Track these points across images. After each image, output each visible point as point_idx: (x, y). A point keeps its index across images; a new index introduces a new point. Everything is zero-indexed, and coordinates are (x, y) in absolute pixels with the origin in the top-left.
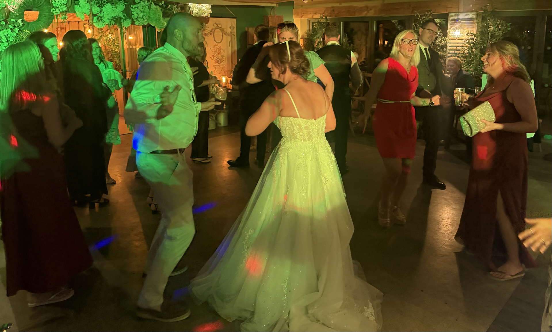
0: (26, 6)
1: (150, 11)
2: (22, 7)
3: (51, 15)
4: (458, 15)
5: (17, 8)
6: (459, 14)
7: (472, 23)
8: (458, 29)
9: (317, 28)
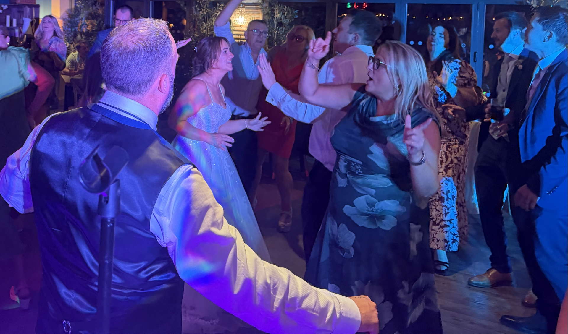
7: (257, 9)
8: (242, 15)
9: (80, 7)
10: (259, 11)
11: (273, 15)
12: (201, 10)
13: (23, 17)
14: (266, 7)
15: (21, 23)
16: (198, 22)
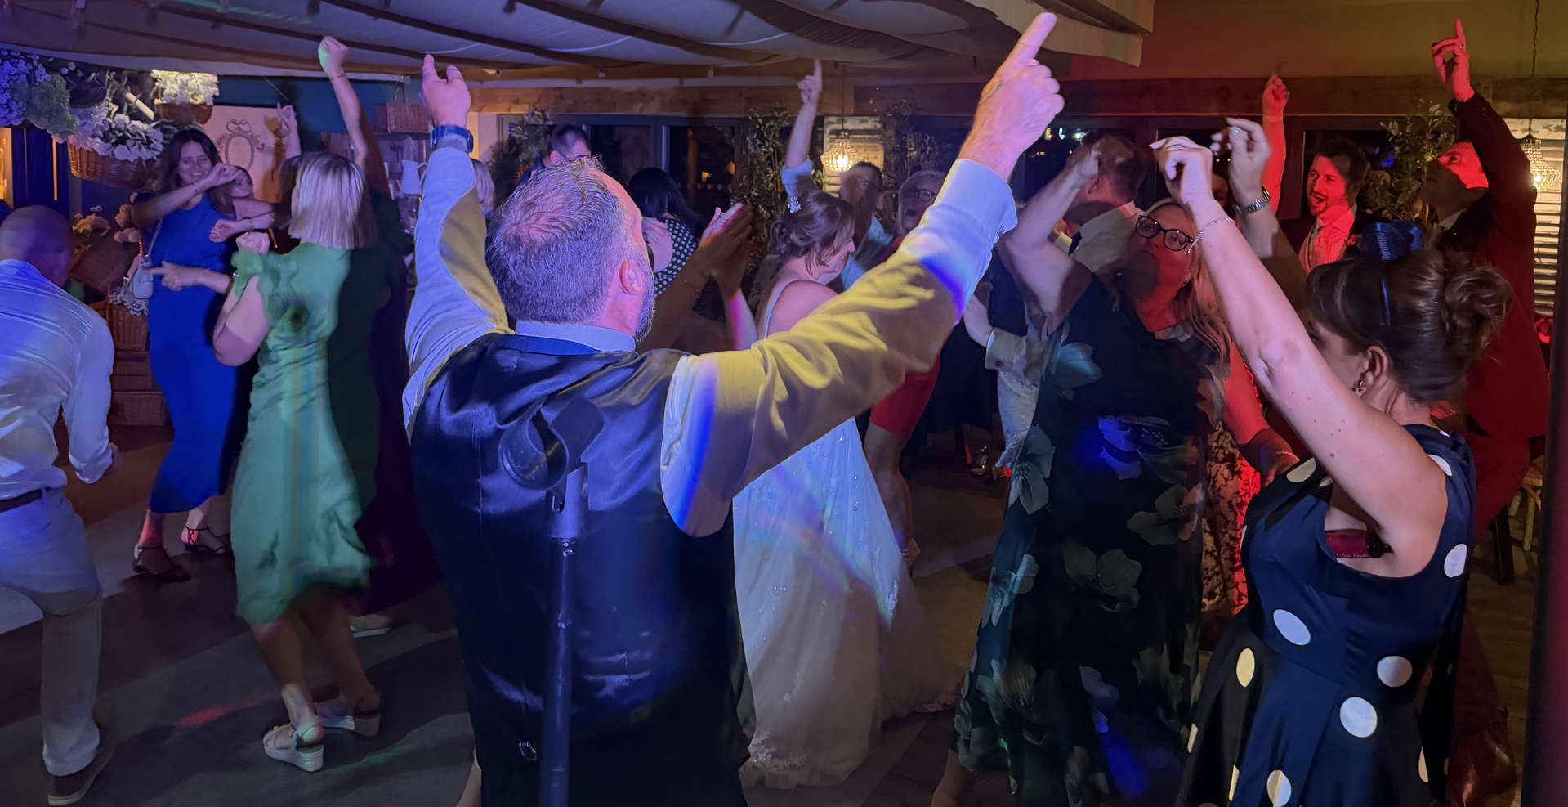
1: (33, 88)
4: (843, 122)
6: (846, 118)
7: (873, 141)
8: (844, 153)
9: (520, 138)
10: (877, 144)
11: (903, 154)
12: (764, 144)
13: (403, 158)
14: (891, 137)
15: (399, 170)
16: (758, 168)
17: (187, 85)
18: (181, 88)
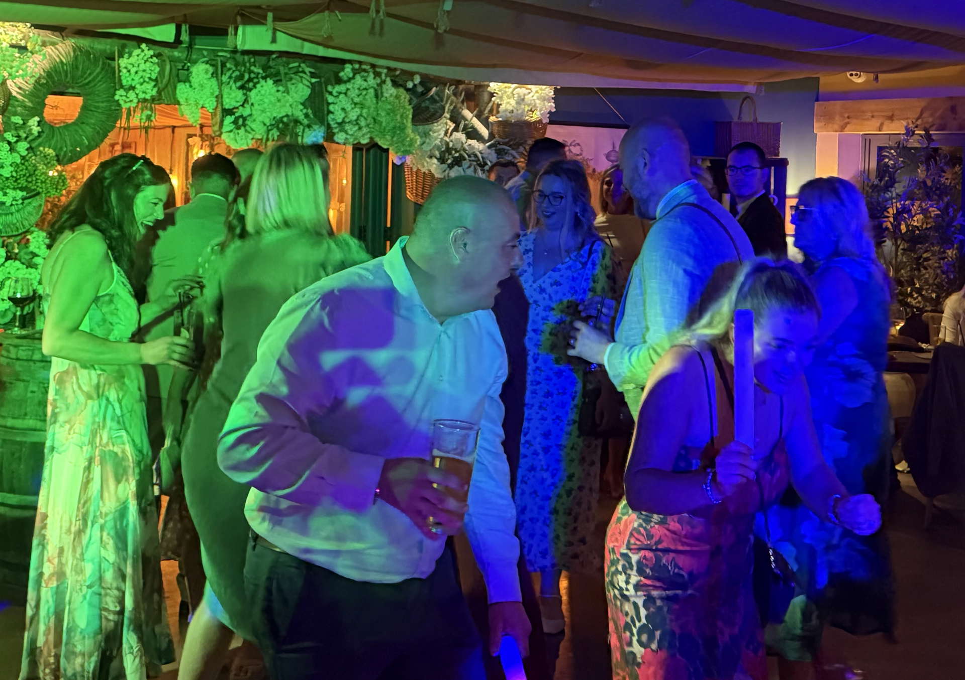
0: (53, 82)
1: (380, 103)
2: (42, 85)
3: (113, 108)
5: (28, 87)
9: (893, 165)
17: (523, 100)
18: (518, 103)
